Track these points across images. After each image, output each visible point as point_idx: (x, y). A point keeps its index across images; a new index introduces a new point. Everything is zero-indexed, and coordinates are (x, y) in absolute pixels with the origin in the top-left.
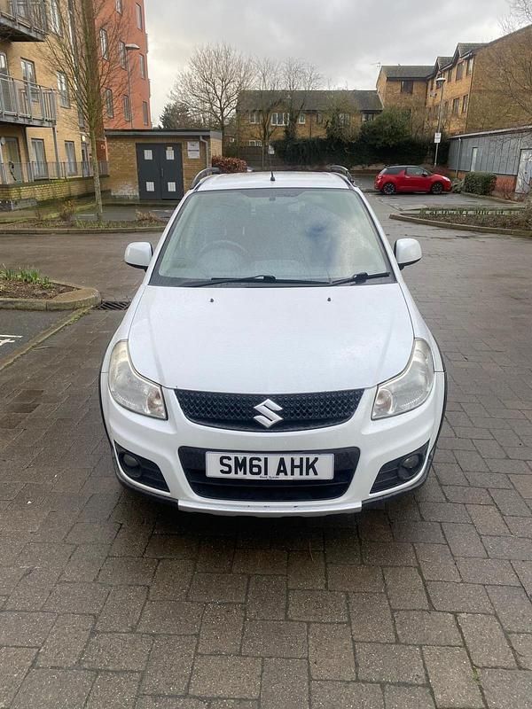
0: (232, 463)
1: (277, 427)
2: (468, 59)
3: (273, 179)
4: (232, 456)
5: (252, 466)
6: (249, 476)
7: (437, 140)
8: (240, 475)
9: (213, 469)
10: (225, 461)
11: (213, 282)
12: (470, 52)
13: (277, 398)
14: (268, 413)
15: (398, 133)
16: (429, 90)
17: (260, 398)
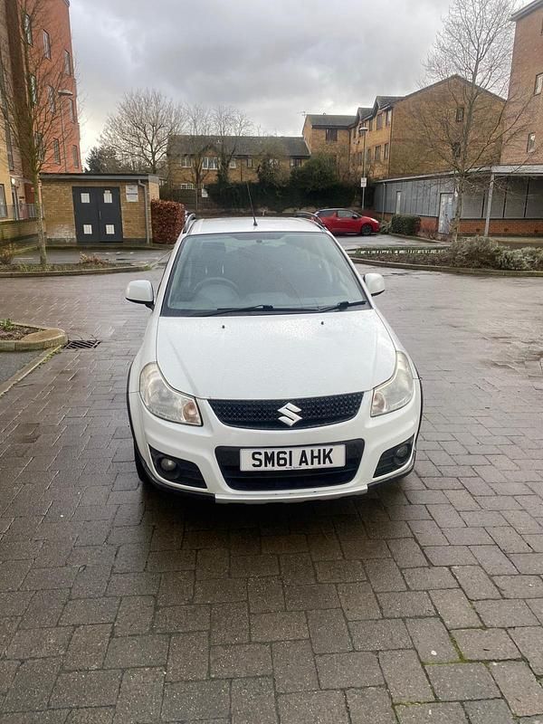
0: (262, 457)
1: (298, 425)
2: (387, 111)
3: (255, 224)
4: (262, 451)
5: (279, 459)
6: (277, 468)
7: (364, 185)
8: (269, 467)
9: (247, 464)
10: (257, 456)
12: (386, 104)
13: (296, 402)
14: (290, 414)
15: (327, 178)
16: (352, 137)
17: (282, 403)
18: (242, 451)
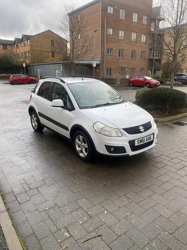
0: (139, 141)
1: (145, 131)
3: (83, 80)
4: (139, 139)
5: (143, 141)
6: (142, 143)
8: (141, 144)
9: (136, 144)
10: (138, 141)
11: (97, 106)
13: (142, 125)
14: (142, 129)
17: (139, 126)
18: (135, 140)
